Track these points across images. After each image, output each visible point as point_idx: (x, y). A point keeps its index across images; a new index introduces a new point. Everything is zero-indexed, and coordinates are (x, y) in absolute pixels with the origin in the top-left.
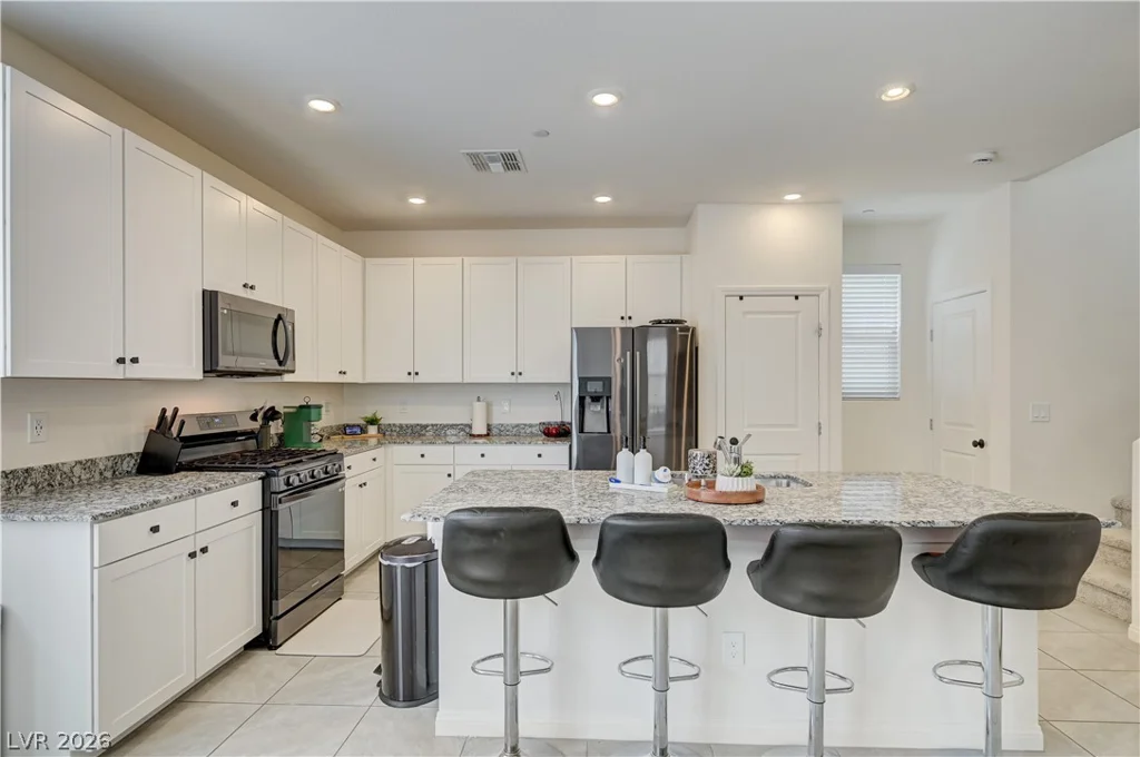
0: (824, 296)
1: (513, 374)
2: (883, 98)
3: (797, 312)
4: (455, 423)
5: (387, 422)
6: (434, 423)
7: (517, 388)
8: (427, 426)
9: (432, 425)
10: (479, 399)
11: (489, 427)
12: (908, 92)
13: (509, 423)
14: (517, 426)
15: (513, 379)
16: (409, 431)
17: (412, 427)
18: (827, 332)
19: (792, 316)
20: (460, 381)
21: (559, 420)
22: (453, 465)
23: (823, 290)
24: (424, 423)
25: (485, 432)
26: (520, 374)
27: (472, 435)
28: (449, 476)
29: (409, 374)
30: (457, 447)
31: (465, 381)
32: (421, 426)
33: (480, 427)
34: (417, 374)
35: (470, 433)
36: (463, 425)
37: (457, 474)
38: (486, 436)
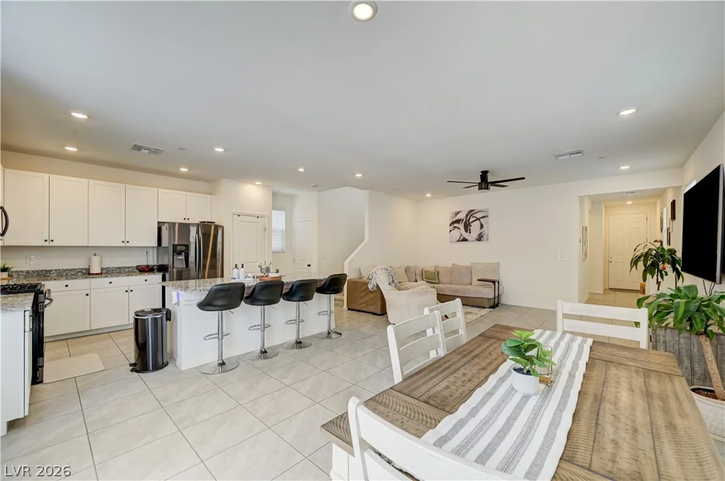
0: (267, 217)
1: (123, 242)
2: (298, 171)
4: (74, 268)
5: (15, 270)
6: (57, 268)
7: (125, 249)
8: (51, 271)
9: (55, 270)
10: (95, 255)
11: (102, 269)
12: (304, 170)
13: (113, 266)
14: (119, 268)
15: (123, 245)
16: (34, 274)
17: (38, 272)
18: (267, 230)
19: (257, 224)
20: (86, 245)
21: (145, 264)
22: (91, 289)
23: (266, 215)
24: (48, 269)
25: (100, 272)
26: (128, 242)
27: (93, 274)
28: (87, 295)
29: (46, 241)
30: (92, 280)
31: (90, 245)
32: (46, 271)
33: (96, 269)
34: (52, 241)
35: (87, 273)
36: (83, 269)
37: (93, 293)
38: (101, 274)
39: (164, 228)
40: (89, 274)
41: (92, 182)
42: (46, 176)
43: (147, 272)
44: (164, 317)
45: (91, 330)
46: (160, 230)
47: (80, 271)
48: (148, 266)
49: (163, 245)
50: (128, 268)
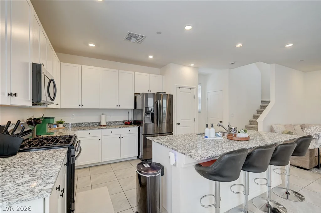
0: (195, 89)
1: (117, 106)
2: (237, 46)
3: (190, 92)
4: (93, 122)
5: (66, 123)
7: (117, 110)
8: (82, 123)
9: (84, 123)
10: (103, 114)
11: (106, 123)
12: (242, 45)
13: (112, 121)
14: (115, 122)
15: (117, 108)
16: (75, 125)
17: (76, 124)
18: (195, 97)
19: (189, 93)
20: (99, 108)
22: (101, 136)
23: (195, 88)
24: (81, 122)
25: (105, 125)
26: (119, 106)
27: (102, 126)
28: (100, 140)
29: (80, 105)
30: (102, 130)
31: (101, 108)
32: (80, 123)
33: (103, 123)
34: (83, 105)
35: (99, 125)
36: (97, 123)
37: (102, 139)
38: (106, 125)
39: (138, 97)
40: (100, 126)
41: (102, 69)
42: (80, 66)
43: (129, 124)
44: (160, 175)
45: (101, 162)
46: (135, 98)
47: (96, 123)
48: (129, 121)
49: (138, 108)
50: (119, 122)
